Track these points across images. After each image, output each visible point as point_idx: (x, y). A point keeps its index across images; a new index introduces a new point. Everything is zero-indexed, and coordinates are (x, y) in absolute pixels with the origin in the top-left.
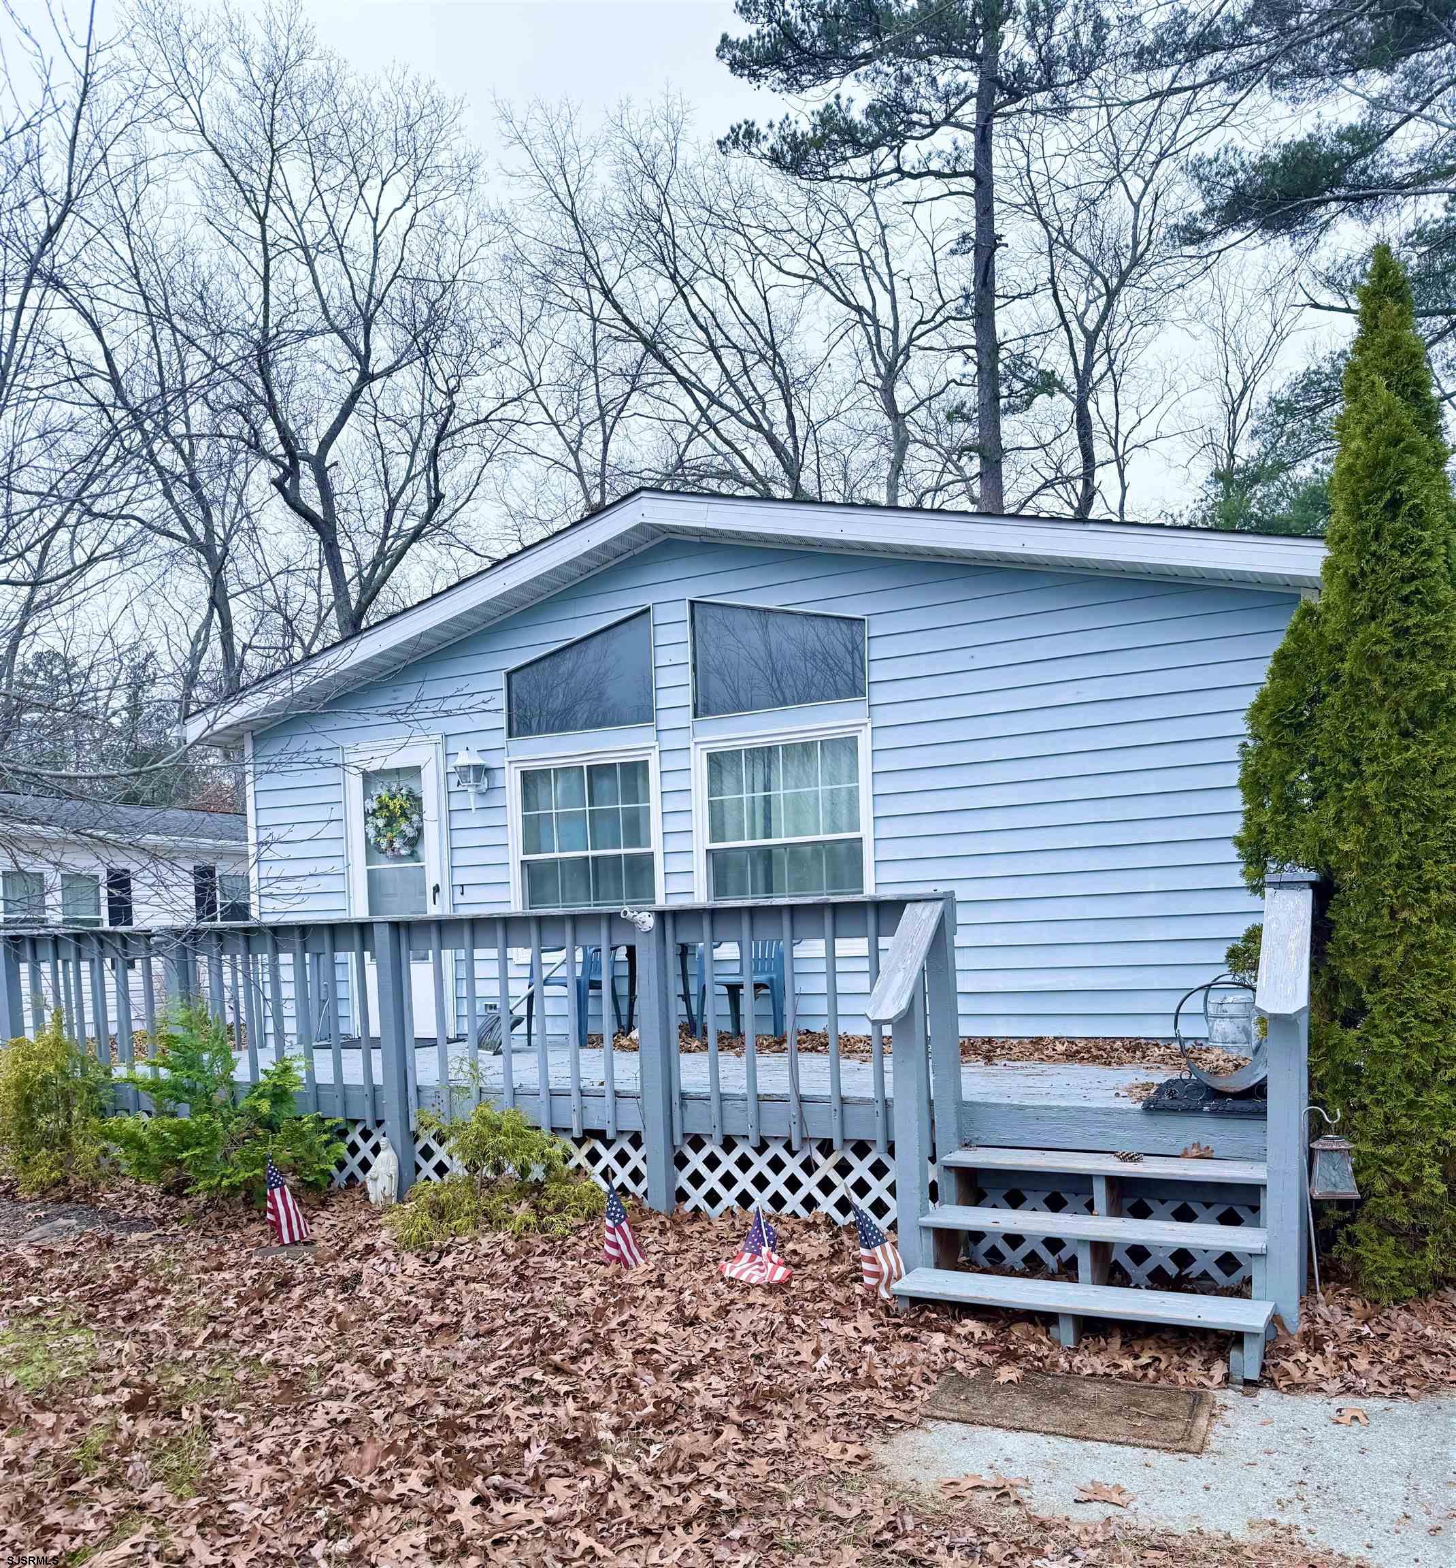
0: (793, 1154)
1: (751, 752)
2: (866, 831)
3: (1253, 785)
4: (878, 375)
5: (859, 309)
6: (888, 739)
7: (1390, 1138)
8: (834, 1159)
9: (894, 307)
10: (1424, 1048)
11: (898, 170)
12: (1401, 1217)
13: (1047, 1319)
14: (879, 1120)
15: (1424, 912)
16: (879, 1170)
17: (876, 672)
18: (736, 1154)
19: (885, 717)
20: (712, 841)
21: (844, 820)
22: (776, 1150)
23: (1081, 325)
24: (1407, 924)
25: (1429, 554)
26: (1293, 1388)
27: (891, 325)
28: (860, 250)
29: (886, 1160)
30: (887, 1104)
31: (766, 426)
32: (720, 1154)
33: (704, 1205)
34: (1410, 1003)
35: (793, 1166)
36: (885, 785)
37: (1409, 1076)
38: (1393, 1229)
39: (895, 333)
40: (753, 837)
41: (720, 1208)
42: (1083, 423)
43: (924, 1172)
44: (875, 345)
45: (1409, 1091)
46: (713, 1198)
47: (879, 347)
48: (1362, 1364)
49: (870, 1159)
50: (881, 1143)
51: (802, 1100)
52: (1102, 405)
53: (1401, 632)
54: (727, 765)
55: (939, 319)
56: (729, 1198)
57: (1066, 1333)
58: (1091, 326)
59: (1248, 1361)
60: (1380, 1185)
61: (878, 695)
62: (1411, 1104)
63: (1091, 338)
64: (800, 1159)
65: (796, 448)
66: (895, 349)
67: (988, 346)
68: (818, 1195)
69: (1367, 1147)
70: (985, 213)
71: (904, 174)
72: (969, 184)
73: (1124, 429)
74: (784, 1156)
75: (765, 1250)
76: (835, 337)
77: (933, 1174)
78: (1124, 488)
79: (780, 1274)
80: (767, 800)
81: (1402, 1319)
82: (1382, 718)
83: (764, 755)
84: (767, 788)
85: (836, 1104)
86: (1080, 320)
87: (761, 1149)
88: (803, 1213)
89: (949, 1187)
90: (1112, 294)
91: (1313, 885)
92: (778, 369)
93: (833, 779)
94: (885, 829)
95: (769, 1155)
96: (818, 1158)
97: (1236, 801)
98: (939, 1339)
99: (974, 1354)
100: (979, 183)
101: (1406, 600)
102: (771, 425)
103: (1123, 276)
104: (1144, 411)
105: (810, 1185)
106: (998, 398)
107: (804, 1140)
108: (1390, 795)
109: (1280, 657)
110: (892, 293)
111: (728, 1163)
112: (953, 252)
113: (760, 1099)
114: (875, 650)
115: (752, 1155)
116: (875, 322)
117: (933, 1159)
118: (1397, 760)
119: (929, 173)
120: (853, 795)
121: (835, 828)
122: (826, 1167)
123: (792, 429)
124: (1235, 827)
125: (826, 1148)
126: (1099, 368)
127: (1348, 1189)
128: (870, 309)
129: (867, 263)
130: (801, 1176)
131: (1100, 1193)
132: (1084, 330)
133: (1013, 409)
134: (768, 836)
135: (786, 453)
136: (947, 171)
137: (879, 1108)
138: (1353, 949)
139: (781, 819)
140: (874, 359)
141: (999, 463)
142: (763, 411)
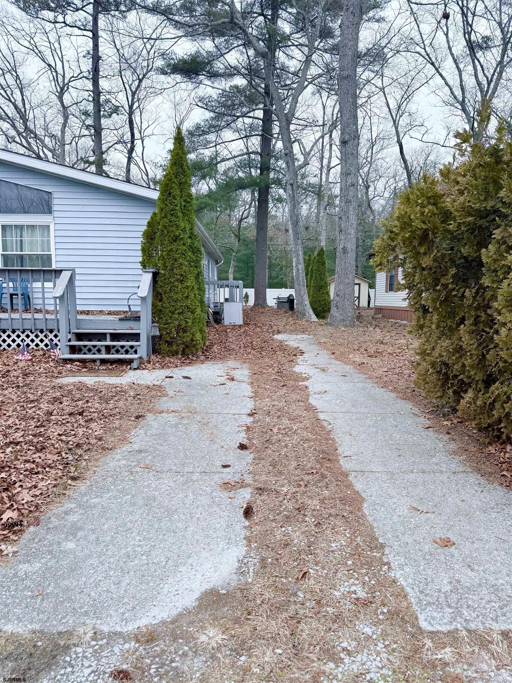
0: (32, 333)
1: (16, 226)
2: (53, 252)
3: (143, 250)
4: (57, 91)
5: (49, 65)
6: (58, 227)
7: (167, 324)
8: (44, 334)
9: (63, 68)
10: (173, 306)
11: (64, 22)
12: (168, 339)
13: (94, 361)
14: (56, 324)
15: (174, 279)
16: (56, 336)
17: (55, 208)
18: (16, 334)
19: (58, 221)
20: (3, 251)
21: (46, 248)
22: (28, 332)
23: (130, 88)
24: (171, 282)
25: (176, 206)
26: (143, 369)
27: (62, 73)
28: (50, 42)
29: (58, 334)
30: (58, 320)
31: (13, 101)
32: (11, 334)
33: (7, 348)
34: (171, 297)
35: (32, 336)
36: (58, 240)
37: (170, 312)
38: (167, 342)
39: (64, 77)
40: (17, 251)
41: (11, 348)
42: (131, 122)
43: (67, 336)
44: (56, 80)
45: (170, 315)
46: (9, 346)
47: (57, 80)
48: (157, 365)
49: (54, 334)
50: (56, 330)
51: (35, 319)
52: (137, 119)
53: (170, 221)
54: (8, 229)
55: (79, 77)
56: (14, 345)
57: (98, 363)
58: (134, 90)
59: (135, 365)
60: (164, 333)
61: (56, 214)
62: (171, 317)
63: (134, 94)
64: (34, 334)
65: (25, 111)
66: (64, 83)
67: (97, 92)
68: (39, 343)
69: (162, 326)
70: (96, 46)
71: (67, 25)
72: (90, 34)
73: (144, 127)
74: (30, 334)
75: (26, 353)
76: (41, 73)
77: (69, 336)
78: (144, 148)
79: (30, 358)
80: (21, 241)
81: (167, 358)
82: (167, 239)
83: (20, 228)
84: (21, 237)
85: (44, 320)
86: (130, 86)
87: (23, 333)
88: (35, 348)
89: (73, 338)
90: (140, 81)
91: (153, 272)
92: (18, 81)
93: (43, 236)
94: (59, 252)
95: (25, 334)
96: (39, 334)
97: (140, 253)
98: (69, 366)
99: (77, 368)
100: (94, 35)
101: (172, 215)
102: (15, 100)
103: (144, 76)
104: (150, 123)
105: (37, 341)
106: (100, 111)
107: (36, 329)
108: (168, 255)
109: (149, 223)
110: (62, 62)
111: (14, 336)
112: (84, 57)
113: (23, 319)
114: (55, 202)
115: (20, 334)
116: (56, 72)
117: (70, 333)
118: (169, 248)
119: (76, 27)
120: (49, 241)
121: (43, 251)
122: (41, 336)
123: (24, 104)
124: (141, 259)
125: (42, 331)
126: (136, 105)
127: (158, 333)
128: (54, 67)
129: (53, 48)
130: (35, 339)
131: (108, 337)
132: (131, 90)
133: (104, 116)
134: (22, 251)
135: (21, 112)
136: (82, 28)
137: (56, 321)
138: (161, 286)
139: (26, 246)
140: (55, 85)
141: (100, 133)
142: (12, 94)
